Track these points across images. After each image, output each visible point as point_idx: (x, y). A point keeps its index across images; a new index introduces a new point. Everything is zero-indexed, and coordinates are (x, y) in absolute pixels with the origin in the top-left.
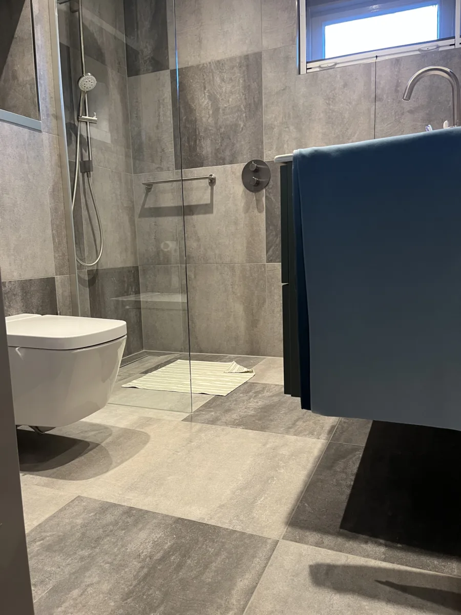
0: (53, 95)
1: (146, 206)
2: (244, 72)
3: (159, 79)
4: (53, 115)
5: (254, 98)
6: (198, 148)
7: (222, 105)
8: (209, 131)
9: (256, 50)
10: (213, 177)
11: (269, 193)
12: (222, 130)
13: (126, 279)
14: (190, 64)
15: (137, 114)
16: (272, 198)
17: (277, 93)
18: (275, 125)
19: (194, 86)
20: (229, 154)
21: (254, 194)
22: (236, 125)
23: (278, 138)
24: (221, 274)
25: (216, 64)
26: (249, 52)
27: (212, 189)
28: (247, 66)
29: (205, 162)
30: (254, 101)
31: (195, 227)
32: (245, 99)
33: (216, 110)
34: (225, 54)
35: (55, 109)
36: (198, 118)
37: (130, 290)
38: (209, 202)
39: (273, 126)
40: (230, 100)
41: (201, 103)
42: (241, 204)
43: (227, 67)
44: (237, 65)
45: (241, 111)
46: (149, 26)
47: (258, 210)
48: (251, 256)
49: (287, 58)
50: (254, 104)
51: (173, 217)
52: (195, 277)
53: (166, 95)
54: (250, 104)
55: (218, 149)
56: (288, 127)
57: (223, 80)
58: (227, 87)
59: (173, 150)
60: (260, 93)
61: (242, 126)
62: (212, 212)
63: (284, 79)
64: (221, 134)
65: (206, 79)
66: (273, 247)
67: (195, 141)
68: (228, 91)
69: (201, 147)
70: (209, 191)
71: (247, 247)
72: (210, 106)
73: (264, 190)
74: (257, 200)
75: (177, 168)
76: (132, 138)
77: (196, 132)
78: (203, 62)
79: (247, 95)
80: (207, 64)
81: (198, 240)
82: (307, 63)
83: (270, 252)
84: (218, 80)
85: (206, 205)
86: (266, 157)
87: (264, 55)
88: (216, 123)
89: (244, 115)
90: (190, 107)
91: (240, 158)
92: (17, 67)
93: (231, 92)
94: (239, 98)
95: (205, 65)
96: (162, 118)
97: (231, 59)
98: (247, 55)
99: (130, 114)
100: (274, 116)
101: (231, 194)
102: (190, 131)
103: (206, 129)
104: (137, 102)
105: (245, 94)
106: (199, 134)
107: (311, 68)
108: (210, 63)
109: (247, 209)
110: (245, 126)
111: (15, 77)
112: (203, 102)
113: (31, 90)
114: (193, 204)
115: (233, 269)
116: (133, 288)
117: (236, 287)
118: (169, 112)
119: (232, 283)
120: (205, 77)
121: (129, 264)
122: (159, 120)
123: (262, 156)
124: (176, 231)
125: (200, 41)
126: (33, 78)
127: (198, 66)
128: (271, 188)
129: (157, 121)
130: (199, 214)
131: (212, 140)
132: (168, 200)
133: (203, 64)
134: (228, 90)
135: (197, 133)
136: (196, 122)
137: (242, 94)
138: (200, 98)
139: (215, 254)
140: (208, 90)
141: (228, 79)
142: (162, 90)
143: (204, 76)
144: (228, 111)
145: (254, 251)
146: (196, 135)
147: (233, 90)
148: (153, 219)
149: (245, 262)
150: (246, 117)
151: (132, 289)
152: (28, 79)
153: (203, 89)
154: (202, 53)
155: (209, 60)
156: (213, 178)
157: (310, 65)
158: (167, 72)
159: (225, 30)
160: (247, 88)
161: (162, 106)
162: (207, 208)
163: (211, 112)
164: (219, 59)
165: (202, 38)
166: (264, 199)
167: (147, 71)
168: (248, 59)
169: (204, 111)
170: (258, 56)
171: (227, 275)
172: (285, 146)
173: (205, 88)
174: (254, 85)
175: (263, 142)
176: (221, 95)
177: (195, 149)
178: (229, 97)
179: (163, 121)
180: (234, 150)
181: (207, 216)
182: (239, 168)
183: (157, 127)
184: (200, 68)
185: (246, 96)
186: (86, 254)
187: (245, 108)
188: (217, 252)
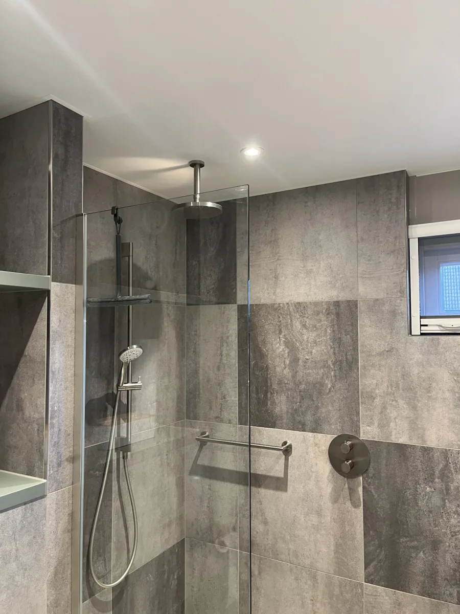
0: (70, 431)
1: (199, 462)
2: (332, 321)
3: (224, 313)
4: (67, 460)
5: (346, 355)
6: (269, 402)
7: (303, 356)
8: (284, 385)
9: (350, 297)
10: (287, 445)
11: (369, 484)
12: (302, 387)
13: (166, 567)
14: (263, 302)
15: (195, 349)
16: (373, 491)
17: (380, 354)
18: (376, 395)
19: (266, 327)
20: (311, 419)
21: (346, 479)
22: (322, 385)
23: (382, 412)
24: (296, 579)
25: (295, 306)
26: (340, 299)
27: (287, 460)
28: (338, 315)
29: (277, 422)
30: (346, 358)
31: (261, 504)
32: (334, 353)
33: (295, 361)
34: (308, 296)
35: (71, 449)
36: (270, 366)
37: (171, 578)
38: (282, 476)
39: (374, 395)
40: (314, 351)
41: (274, 348)
42: (327, 489)
43: (310, 312)
44: (324, 311)
45: (329, 367)
46: (214, 253)
47: (351, 503)
48: (341, 565)
49: (394, 313)
50: (346, 361)
51: (233, 485)
52: (260, 573)
53: (230, 332)
54: (340, 361)
55: (296, 410)
56: (396, 401)
57: (304, 326)
58: (309, 336)
59: (237, 399)
60: (356, 349)
61: (329, 386)
62: (286, 490)
63: (389, 338)
64: (300, 392)
65: (282, 322)
66: (374, 563)
67: (266, 395)
68: (310, 341)
69: (273, 403)
70: (282, 461)
71: (336, 552)
72: (286, 355)
73: (361, 478)
74: (350, 489)
75: (241, 423)
76: (187, 375)
77: (267, 381)
78: (279, 301)
79: (337, 349)
80: (283, 304)
81: (266, 523)
82: (421, 317)
83: (371, 569)
84: (297, 325)
85: (278, 479)
86: (364, 433)
87: (361, 306)
88: (294, 377)
89: (332, 373)
90: (260, 351)
91: (326, 427)
92: (24, 395)
93: (315, 342)
94: (325, 351)
95: (281, 305)
96: (224, 358)
97: (316, 304)
98: (338, 302)
99: (187, 348)
100: (375, 382)
101: (312, 472)
102: (260, 380)
103: (280, 383)
104: (196, 335)
105: (334, 348)
106: (271, 386)
107: (427, 325)
108: (288, 304)
109: (335, 499)
110: (333, 386)
111: (20, 408)
112: (278, 348)
113: (38, 433)
114: (260, 473)
115: (314, 578)
116: (176, 574)
117: (318, 605)
118: (234, 352)
119: (312, 596)
120: (281, 317)
121: (172, 542)
122: (221, 359)
123: (358, 431)
124: (237, 503)
125: (276, 277)
126: (43, 418)
127: (273, 305)
128: (372, 478)
129: (218, 361)
130: (267, 487)
131: (288, 397)
132: (228, 460)
133: (279, 304)
134: (311, 339)
135: (269, 384)
136: (267, 370)
137: (329, 347)
138: (274, 343)
139: (289, 549)
140: (285, 335)
141: (311, 326)
142: (227, 326)
143: (279, 317)
144: (309, 364)
145: (346, 560)
146: (267, 387)
147: (318, 340)
148: (207, 481)
149: (332, 572)
150: (335, 376)
151: (174, 575)
152: (36, 416)
153: (278, 332)
154: (278, 290)
155: (287, 301)
156: (288, 447)
157: (424, 321)
158: (235, 307)
159: (309, 268)
160: (337, 341)
161: (225, 345)
162: (280, 484)
163: (287, 362)
164: (301, 300)
165: (279, 274)
166: (360, 489)
167: (210, 303)
168: (339, 306)
169: (278, 359)
170: (352, 306)
171: (306, 583)
172: (392, 424)
173: (280, 332)
174: (347, 339)
175: (359, 413)
176: (301, 343)
177: (265, 403)
178: (312, 347)
179: (225, 362)
180: (318, 415)
181: (279, 494)
182: (325, 440)
183: (219, 368)
184: (275, 308)
185: (335, 350)
186: (113, 562)
187: (333, 364)
188: (291, 547)
